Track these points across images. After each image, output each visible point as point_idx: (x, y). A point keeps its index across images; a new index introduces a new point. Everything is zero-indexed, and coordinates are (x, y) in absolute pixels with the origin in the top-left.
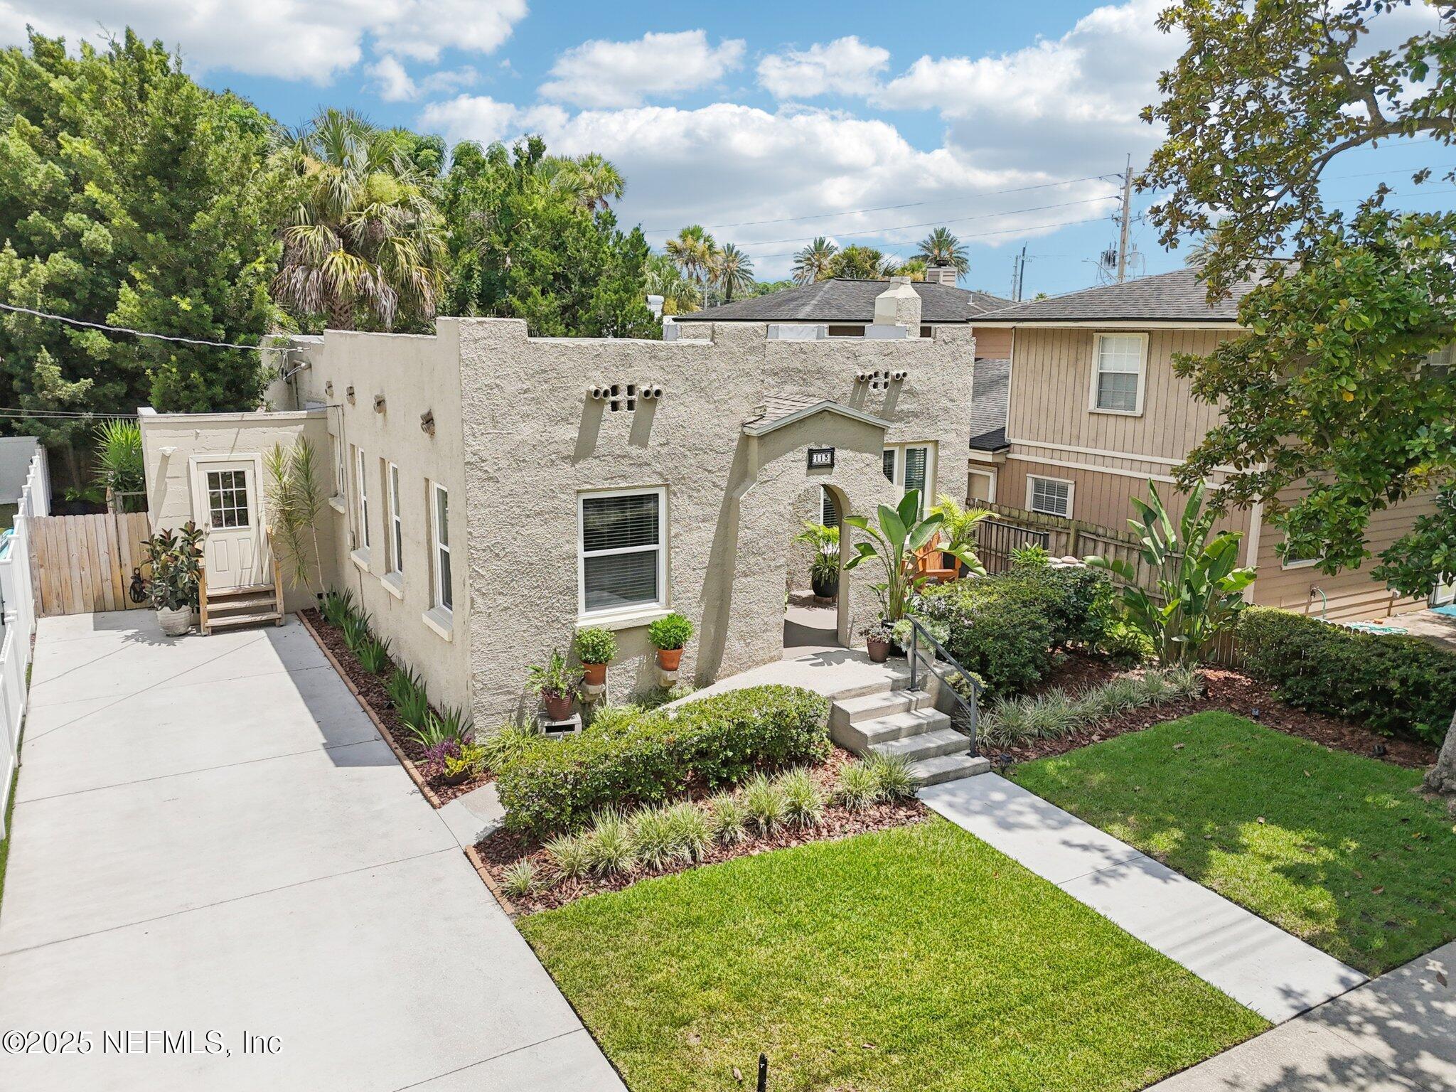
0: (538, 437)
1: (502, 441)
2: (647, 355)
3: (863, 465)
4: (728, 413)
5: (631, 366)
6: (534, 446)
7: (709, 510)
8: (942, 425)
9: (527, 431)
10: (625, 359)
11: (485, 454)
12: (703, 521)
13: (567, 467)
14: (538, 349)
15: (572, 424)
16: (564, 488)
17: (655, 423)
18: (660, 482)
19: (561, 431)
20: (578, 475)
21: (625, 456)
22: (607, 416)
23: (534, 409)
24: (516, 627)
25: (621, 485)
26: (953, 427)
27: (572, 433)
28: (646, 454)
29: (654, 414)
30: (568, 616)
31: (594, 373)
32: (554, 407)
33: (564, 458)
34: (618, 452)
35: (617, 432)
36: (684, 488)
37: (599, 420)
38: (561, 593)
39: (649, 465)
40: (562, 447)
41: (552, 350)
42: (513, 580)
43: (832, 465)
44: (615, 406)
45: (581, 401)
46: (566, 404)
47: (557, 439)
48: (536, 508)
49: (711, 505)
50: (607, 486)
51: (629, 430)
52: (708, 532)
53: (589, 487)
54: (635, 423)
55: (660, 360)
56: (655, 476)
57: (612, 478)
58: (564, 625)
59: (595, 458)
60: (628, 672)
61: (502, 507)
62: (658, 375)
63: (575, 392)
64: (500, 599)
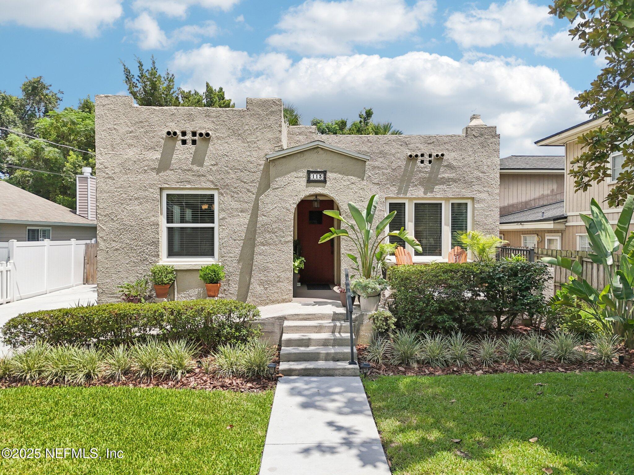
0: (137, 156)
1: (117, 158)
2: (204, 115)
3: (349, 183)
4: (256, 149)
5: (193, 121)
6: (135, 161)
7: (245, 206)
8: (476, 188)
9: (131, 153)
10: (190, 117)
11: (107, 164)
12: (241, 212)
13: (154, 174)
14: (138, 110)
15: (157, 151)
16: (151, 186)
17: (208, 152)
18: (212, 187)
19: (151, 155)
20: (161, 179)
21: (189, 170)
22: (179, 148)
23: (135, 141)
24: (123, 261)
25: (187, 186)
26: (485, 189)
27: (157, 155)
28: (202, 170)
29: (208, 147)
30: (153, 258)
31: (171, 124)
32: (147, 141)
33: (153, 169)
34: (185, 168)
35: (185, 156)
36: (228, 192)
37: (173, 149)
38: (149, 245)
39: (205, 176)
40: (151, 163)
41: (146, 111)
42: (121, 234)
43: (325, 181)
44: (184, 142)
45: (162, 138)
46: (153, 140)
47: (148, 158)
48: (135, 195)
49: (246, 202)
50: (178, 186)
51: (192, 156)
52: (245, 218)
53: (167, 186)
54: (195, 152)
55: (211, 117)
56: (208, 183)
57: (181, 182)
58: (150, 263)
59: (171, 170)
60: (191, 297)
61: (116, 193)
62: (211, 126)
63: (159, 134)
64: (114, 244)
